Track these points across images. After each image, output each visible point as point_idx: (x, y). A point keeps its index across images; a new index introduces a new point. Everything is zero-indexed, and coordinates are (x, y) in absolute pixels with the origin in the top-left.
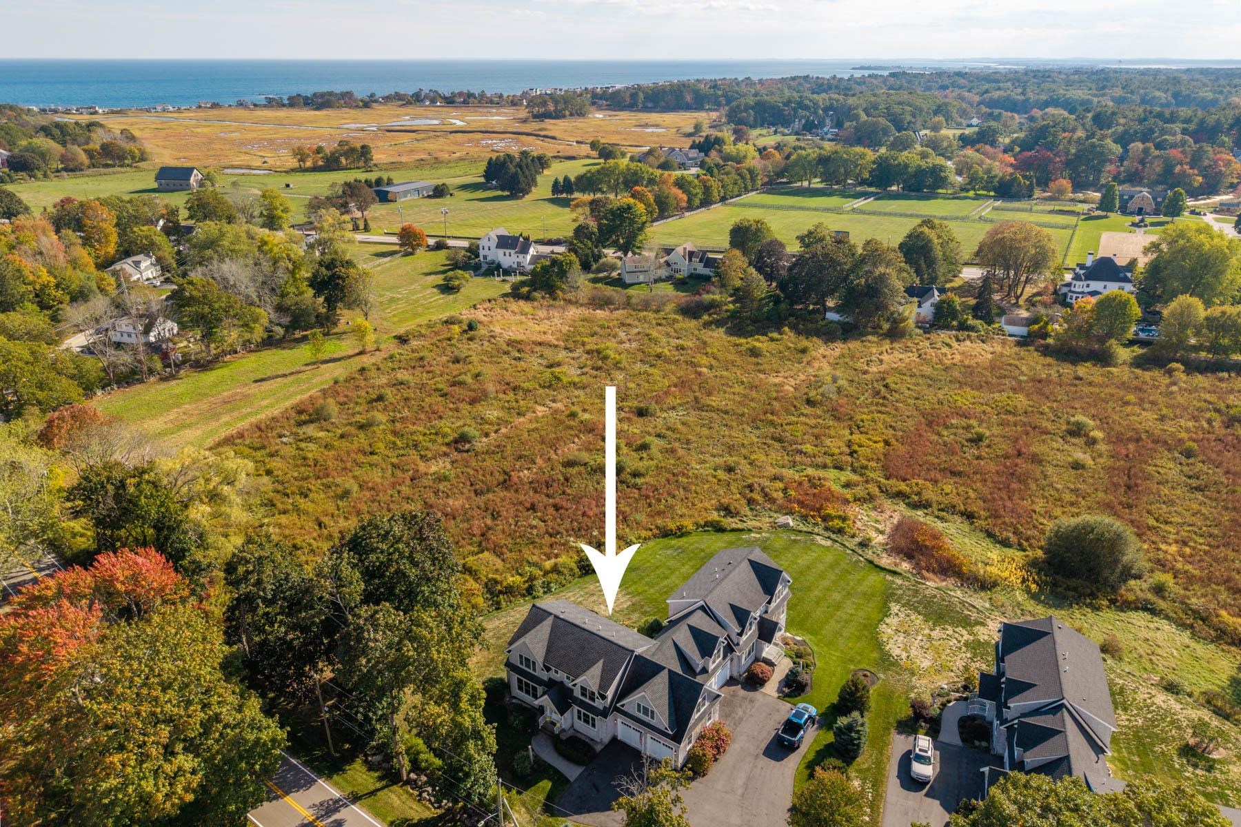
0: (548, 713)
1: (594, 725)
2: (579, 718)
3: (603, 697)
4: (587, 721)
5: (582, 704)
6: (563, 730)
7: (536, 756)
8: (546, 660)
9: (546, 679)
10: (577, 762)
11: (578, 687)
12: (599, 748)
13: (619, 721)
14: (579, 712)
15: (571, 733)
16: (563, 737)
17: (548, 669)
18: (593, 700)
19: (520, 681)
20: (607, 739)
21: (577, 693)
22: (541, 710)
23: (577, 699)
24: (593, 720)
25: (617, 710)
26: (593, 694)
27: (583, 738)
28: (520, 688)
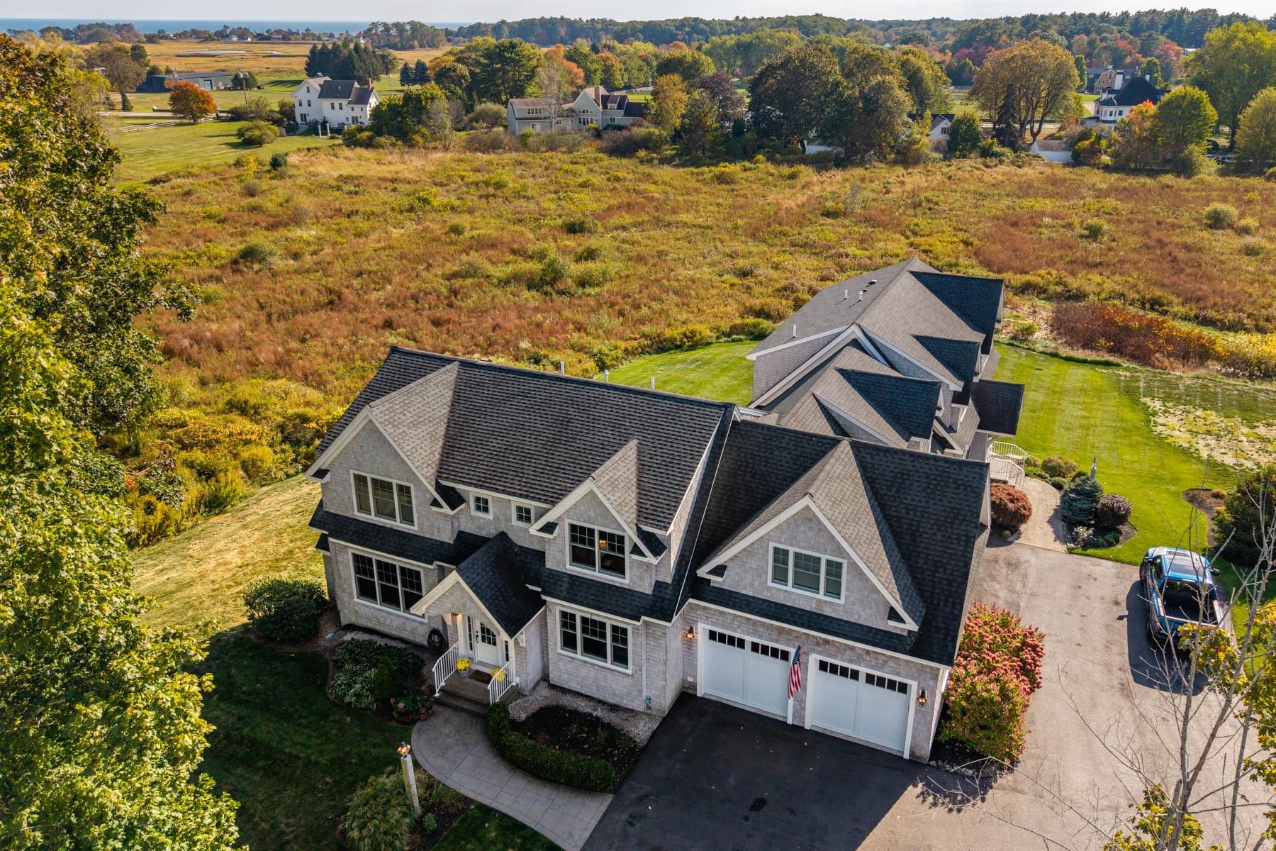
0: (459, 645)
1: (621, 657)
2: (569, 642)
3: (657, 546)
4: (594, 649)
5: (576, 590)
6: (516, 693)
7: (429, 785)
8: (443, 469)
9: (447, 537)
10: (581, 784)
11: (563, 533)
12: (641, 731)
13: (702, 629)
14: (567, 619)
15: (544, 696)
16: (519, 712)
17: (454, 499)
18: (616, 565)
19: (362, 564)
20: (665, 700)
21: (559, 558)
22: (438, 642)
23: (557, 576)
24: (620, 634)
25: (699, 589)
26: (616, 542)
27: (583, 706)
28: (366, 590)
